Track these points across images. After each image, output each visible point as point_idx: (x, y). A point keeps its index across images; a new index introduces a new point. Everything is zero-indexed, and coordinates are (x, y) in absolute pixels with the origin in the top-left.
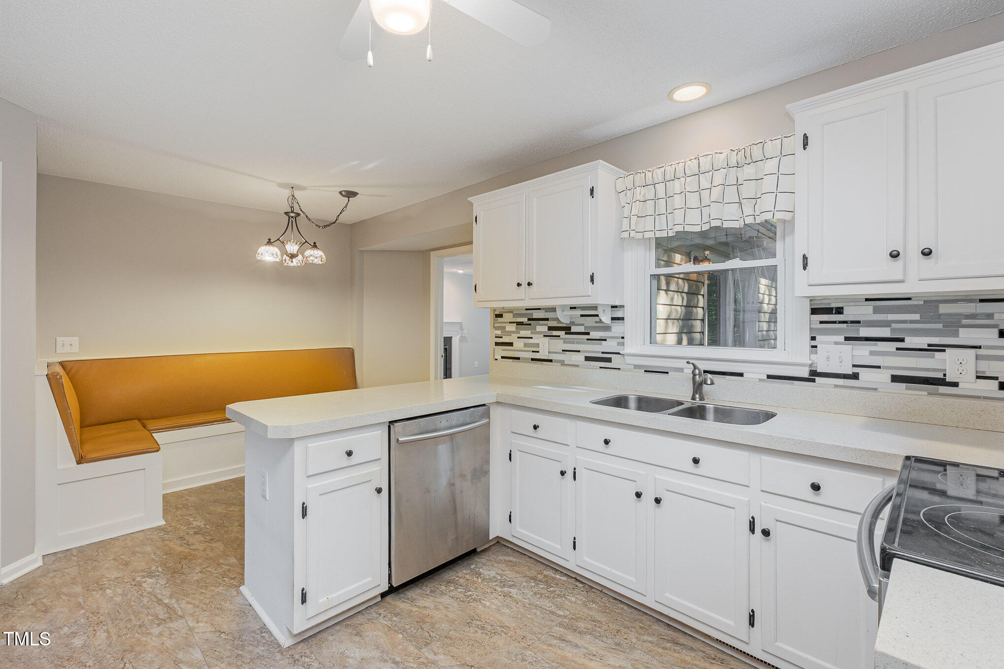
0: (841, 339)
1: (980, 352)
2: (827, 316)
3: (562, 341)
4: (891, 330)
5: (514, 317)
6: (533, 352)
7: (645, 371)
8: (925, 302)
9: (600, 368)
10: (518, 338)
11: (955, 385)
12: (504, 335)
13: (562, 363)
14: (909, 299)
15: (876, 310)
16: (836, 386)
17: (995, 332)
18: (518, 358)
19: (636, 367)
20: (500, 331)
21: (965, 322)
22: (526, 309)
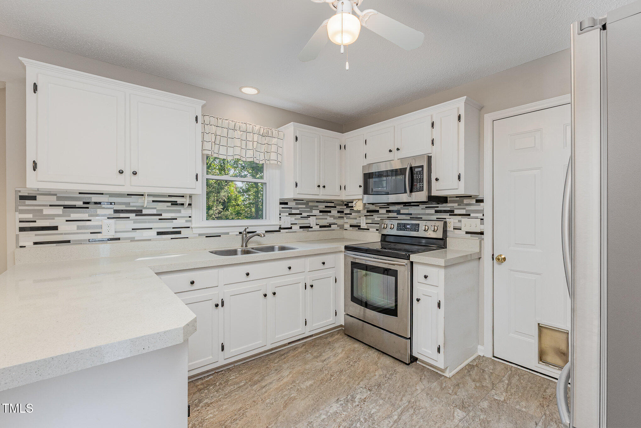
0: (288, 214)
1: (317, 217)
2: (283, 205)
3: (133, 221)
4: (300, 211)
5: (57, 200)
6: (91, 233)
7: (206, 237)
8: (306, 201)
9: (171, 239)
10: (67, 221)
11: (312, 228)
12: (38, 219)
13: (133, 240)
14: (303, 200)
15: (297, 204)
16: (286, 232)
17: (318, 211)
18: (69, 242)
19: (200, 235)
20: (32, 215)
21: (314, 208)
22: (80, 193)
